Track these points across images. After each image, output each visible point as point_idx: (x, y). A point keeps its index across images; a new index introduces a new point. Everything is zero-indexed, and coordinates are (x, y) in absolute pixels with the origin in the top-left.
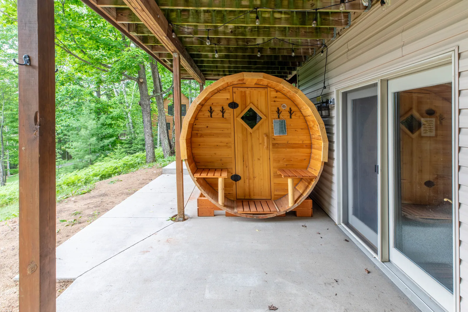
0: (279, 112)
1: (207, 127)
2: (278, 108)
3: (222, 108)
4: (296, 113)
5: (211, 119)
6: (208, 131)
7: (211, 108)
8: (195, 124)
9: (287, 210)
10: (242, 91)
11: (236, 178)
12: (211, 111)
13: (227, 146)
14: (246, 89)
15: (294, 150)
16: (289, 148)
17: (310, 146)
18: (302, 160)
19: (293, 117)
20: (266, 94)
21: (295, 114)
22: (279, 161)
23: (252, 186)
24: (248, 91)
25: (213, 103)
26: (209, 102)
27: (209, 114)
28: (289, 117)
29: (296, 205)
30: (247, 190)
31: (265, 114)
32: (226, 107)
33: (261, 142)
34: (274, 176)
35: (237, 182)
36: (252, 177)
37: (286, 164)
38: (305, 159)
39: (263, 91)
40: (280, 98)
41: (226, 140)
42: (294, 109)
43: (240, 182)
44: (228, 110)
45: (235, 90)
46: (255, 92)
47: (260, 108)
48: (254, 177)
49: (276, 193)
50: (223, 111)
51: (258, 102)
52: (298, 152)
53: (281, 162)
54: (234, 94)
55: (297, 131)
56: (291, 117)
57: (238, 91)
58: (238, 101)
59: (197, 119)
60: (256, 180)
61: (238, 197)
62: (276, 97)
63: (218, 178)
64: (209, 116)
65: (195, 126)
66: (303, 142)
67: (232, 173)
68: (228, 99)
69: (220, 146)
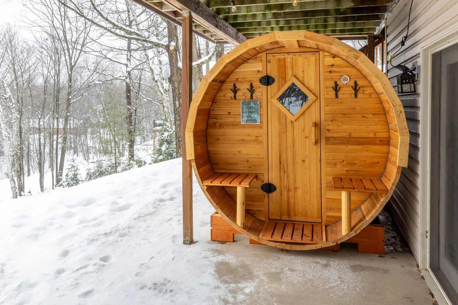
0: (336, 88)
1: (229, 113)
2: (336, 83)
3: (251, 85)
4: (365, 89)
5: (235, 101)
6: (230, 120)
7: (235, 85)
8: (213, 110)
9: (338, 240)
10: (279, 59)
11: (269, 188)
12: (235, 91)
13: (257, 140)
14: (286, 56)
15: (360, 147)
16: (351, 144)
17: (387, 142)
18: (373, 164)
19: (360, 95)
20: (317, 61)
21: (364, 91)
22: (335, 164)
23: (292, 201)
24: (289, 59)
25: (237, 79)
26: (233, 77)
27: (232, 94)
28: (353, 95)
29: (353, 234)
30: (285, 207)
31: (314, 92)
32: (257, 84)
33: (307, 134)
34: (327, 187)
35: (270, 194)
36: (293, 188)
37: (347, 169)
38: (378, 163)
39: (312, 58)
40: (339, 66)
41: (255, 132)
42: (361, 83)
43: (274, 195)
44: (259, 87)
45: (270, 57)
46: (300, 59)
47: (306, 84)
48: (296, 188)
49: (330, 214)
50: (252, 90)
51: (304, 74)
52: (367, 151)
53: (339, 166)
54: (269, 64)
55: (366, 117)
56: (356, 96)
57: (274, 59)
58: (274, 73)
59: (215, 102)
60: (299, 192)
61: (271, 217)
62: (333, 65)
63: (236, 187)
64: (231, 97)
65: (212, 113)
66: (375, 134)
67: (263, 181)
68: (259, 71)
69: (246, 141)
